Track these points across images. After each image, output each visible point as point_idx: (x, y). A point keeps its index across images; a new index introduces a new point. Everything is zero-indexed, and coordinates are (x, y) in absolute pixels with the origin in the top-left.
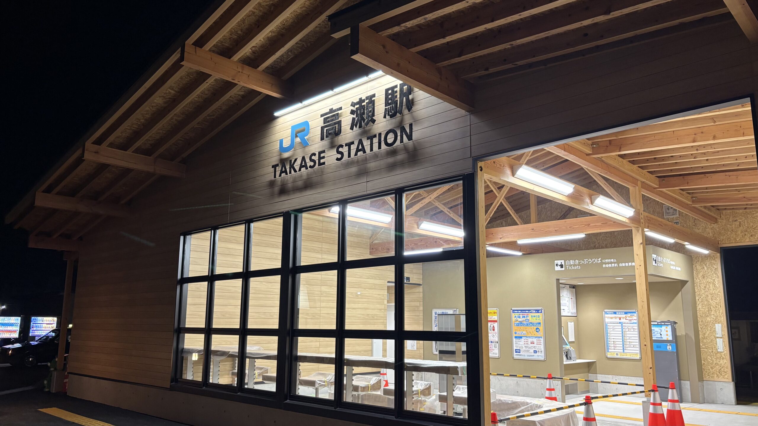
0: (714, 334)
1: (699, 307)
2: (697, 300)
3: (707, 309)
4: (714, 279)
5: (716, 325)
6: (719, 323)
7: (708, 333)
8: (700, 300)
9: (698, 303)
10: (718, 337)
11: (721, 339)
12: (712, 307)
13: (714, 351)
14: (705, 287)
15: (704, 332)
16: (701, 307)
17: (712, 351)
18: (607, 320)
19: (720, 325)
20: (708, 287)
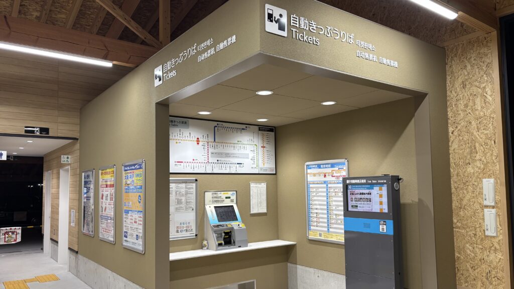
0: (480, 200)
1: (454, 146)
2: (450, 134)
3: (468, 150)
4: (484, 88)
5: (484, 180)
6: (489, 177)
7: (468, 197)
8: (456, 133)
9: (451, 139)
10: (487, 207)
11: (494, 211)
12: (477, 145)
13: (479, 234)
14: (466, 106)
15: (461, 195)
16: (456, 146)
17: (475, 235)
18: (310, 179)
19: (492, 180)
20: (471, 104)
